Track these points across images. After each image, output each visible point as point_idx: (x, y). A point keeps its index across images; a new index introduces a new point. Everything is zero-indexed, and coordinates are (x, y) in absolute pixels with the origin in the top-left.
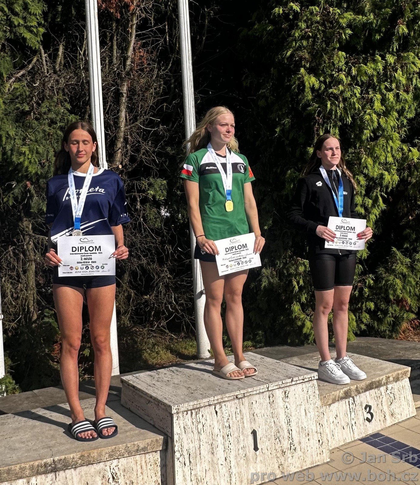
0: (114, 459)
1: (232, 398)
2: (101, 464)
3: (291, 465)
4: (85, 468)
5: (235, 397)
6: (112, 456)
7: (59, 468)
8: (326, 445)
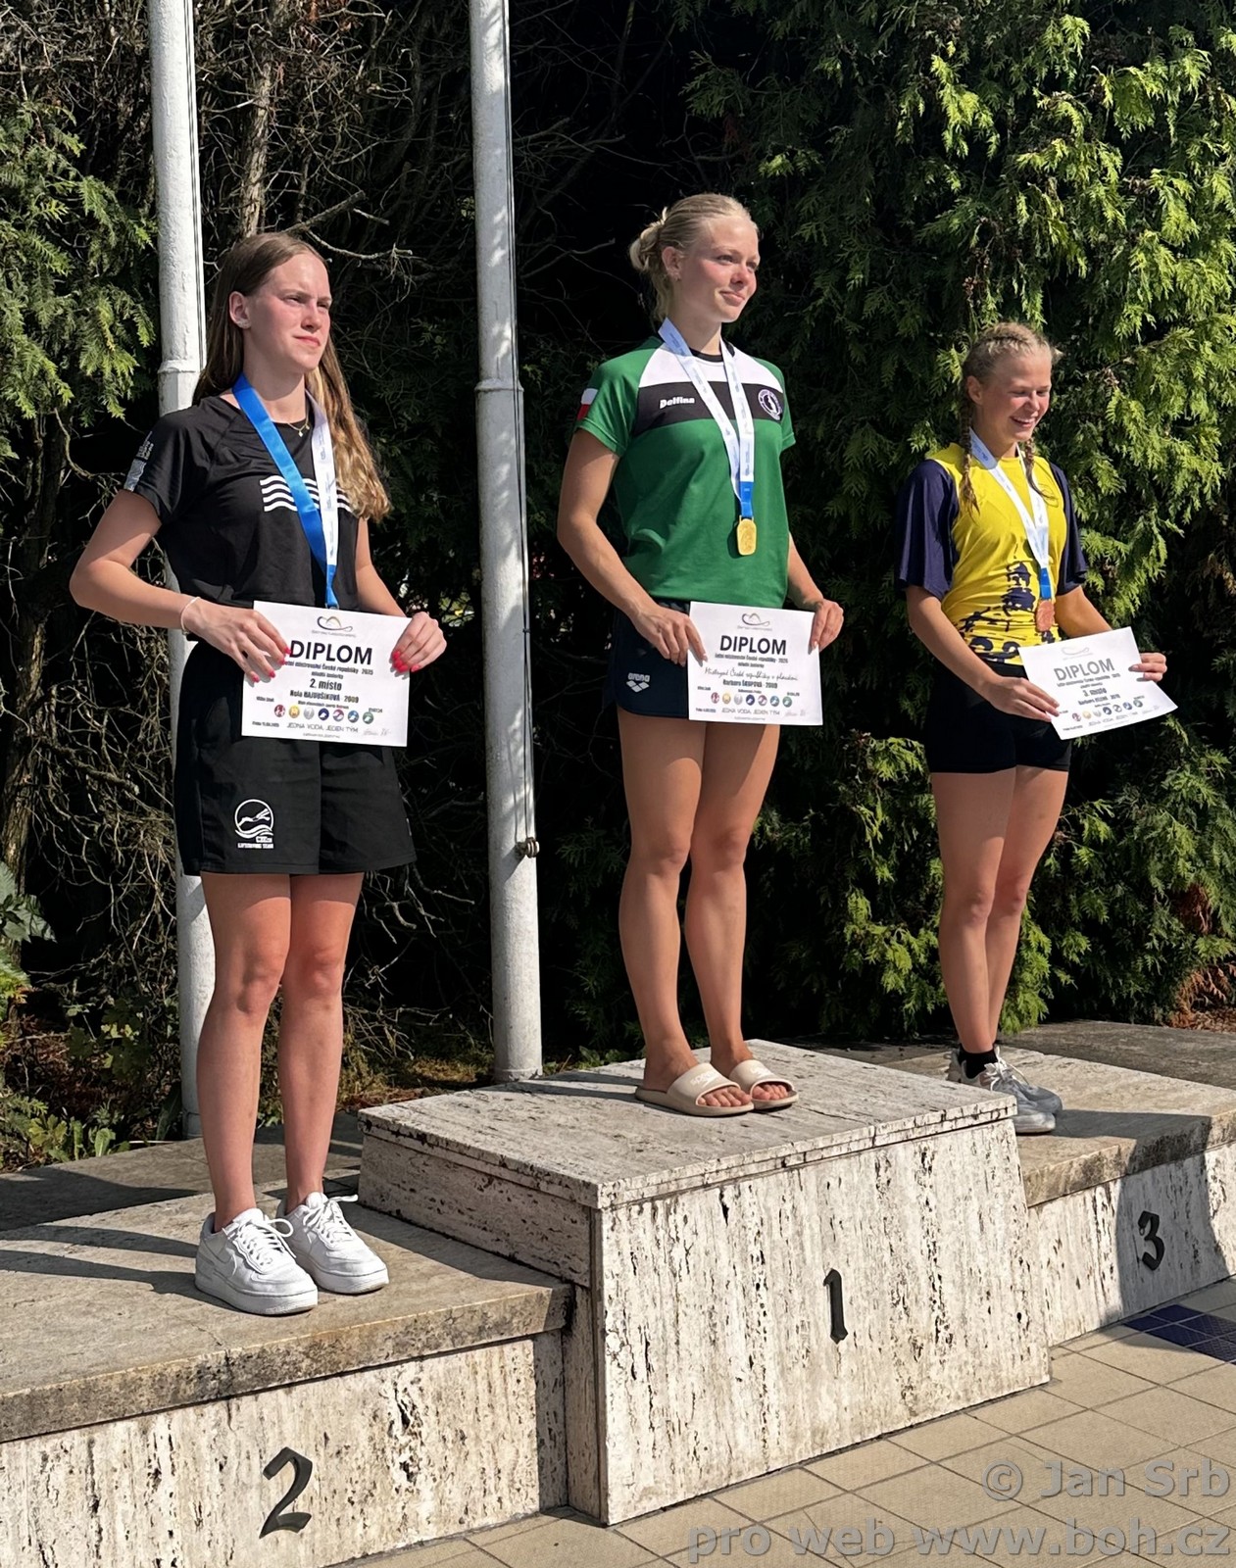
0: (410, 1359)
1: (770, 1165)
2: (369, 1374)
3: (939, 1389)
4: (319, 1388)
5: (779, 1161)
6: (404, 1349)
7: (240, 1385)
8: (1041, 1330)
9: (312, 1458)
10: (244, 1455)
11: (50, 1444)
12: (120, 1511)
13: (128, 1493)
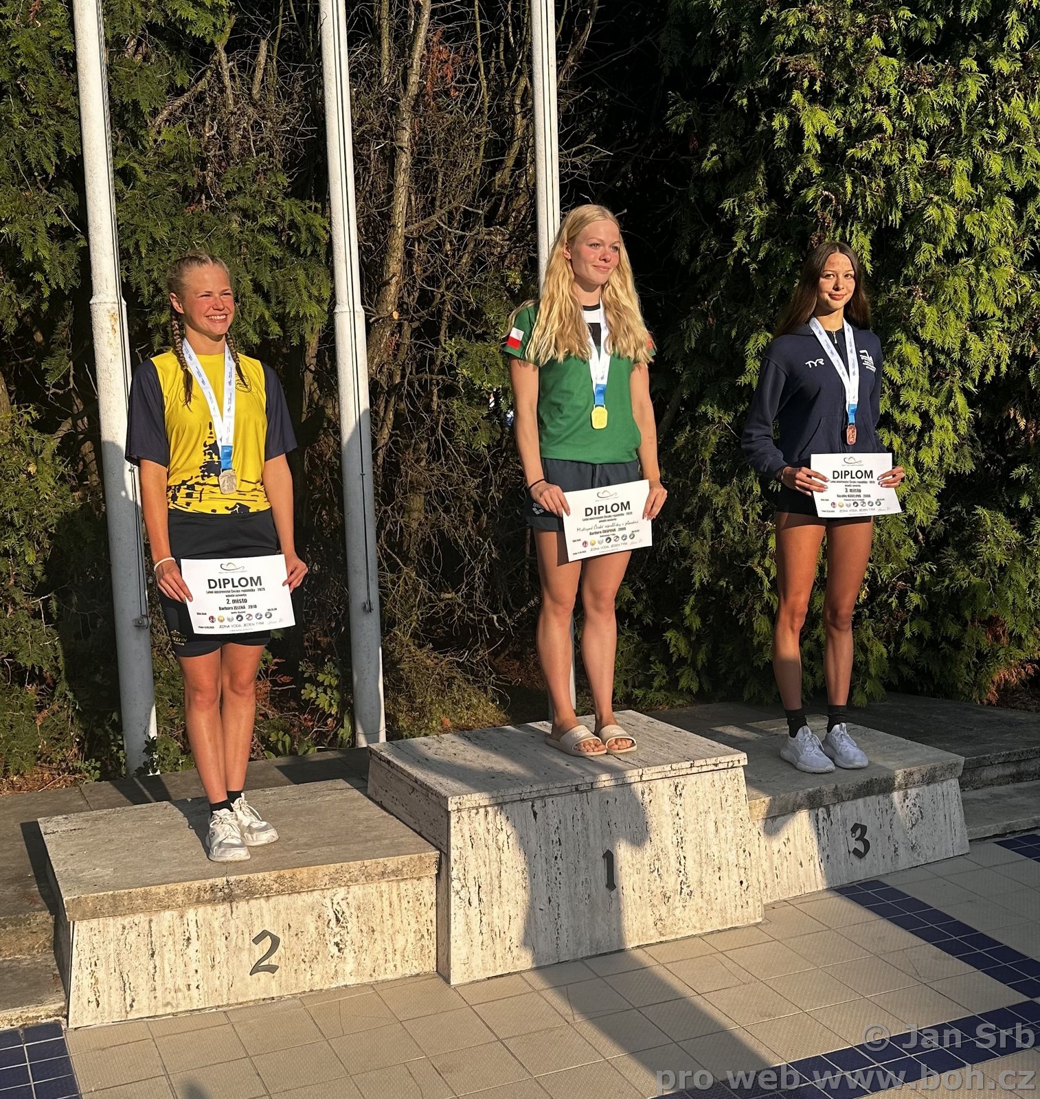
0: (340, 885)
1: (568, 789)
2: (315, 893)
3: (681, 922)
4: (285, 899)
5: (573, 788)
6: (334, 881)
7: (238, 896)
8: (757, 891)
9: (280, 936)
10: (240, 932)
11: (127, 921)
12: (168, 957)
13: (172, 948)
